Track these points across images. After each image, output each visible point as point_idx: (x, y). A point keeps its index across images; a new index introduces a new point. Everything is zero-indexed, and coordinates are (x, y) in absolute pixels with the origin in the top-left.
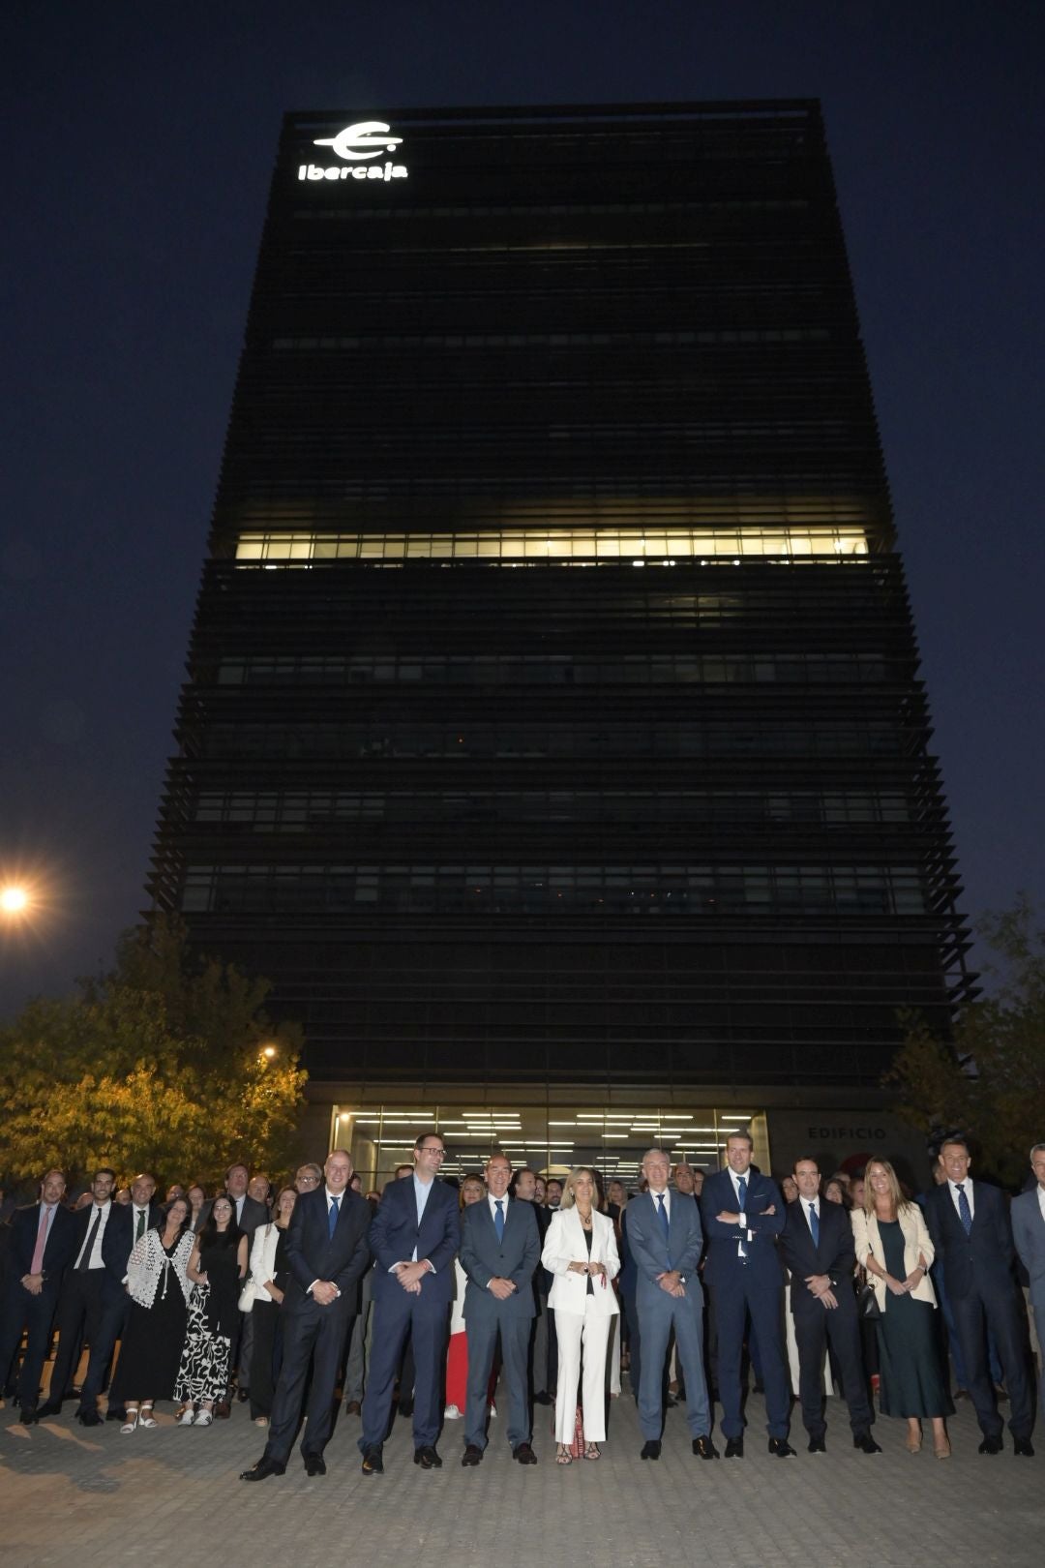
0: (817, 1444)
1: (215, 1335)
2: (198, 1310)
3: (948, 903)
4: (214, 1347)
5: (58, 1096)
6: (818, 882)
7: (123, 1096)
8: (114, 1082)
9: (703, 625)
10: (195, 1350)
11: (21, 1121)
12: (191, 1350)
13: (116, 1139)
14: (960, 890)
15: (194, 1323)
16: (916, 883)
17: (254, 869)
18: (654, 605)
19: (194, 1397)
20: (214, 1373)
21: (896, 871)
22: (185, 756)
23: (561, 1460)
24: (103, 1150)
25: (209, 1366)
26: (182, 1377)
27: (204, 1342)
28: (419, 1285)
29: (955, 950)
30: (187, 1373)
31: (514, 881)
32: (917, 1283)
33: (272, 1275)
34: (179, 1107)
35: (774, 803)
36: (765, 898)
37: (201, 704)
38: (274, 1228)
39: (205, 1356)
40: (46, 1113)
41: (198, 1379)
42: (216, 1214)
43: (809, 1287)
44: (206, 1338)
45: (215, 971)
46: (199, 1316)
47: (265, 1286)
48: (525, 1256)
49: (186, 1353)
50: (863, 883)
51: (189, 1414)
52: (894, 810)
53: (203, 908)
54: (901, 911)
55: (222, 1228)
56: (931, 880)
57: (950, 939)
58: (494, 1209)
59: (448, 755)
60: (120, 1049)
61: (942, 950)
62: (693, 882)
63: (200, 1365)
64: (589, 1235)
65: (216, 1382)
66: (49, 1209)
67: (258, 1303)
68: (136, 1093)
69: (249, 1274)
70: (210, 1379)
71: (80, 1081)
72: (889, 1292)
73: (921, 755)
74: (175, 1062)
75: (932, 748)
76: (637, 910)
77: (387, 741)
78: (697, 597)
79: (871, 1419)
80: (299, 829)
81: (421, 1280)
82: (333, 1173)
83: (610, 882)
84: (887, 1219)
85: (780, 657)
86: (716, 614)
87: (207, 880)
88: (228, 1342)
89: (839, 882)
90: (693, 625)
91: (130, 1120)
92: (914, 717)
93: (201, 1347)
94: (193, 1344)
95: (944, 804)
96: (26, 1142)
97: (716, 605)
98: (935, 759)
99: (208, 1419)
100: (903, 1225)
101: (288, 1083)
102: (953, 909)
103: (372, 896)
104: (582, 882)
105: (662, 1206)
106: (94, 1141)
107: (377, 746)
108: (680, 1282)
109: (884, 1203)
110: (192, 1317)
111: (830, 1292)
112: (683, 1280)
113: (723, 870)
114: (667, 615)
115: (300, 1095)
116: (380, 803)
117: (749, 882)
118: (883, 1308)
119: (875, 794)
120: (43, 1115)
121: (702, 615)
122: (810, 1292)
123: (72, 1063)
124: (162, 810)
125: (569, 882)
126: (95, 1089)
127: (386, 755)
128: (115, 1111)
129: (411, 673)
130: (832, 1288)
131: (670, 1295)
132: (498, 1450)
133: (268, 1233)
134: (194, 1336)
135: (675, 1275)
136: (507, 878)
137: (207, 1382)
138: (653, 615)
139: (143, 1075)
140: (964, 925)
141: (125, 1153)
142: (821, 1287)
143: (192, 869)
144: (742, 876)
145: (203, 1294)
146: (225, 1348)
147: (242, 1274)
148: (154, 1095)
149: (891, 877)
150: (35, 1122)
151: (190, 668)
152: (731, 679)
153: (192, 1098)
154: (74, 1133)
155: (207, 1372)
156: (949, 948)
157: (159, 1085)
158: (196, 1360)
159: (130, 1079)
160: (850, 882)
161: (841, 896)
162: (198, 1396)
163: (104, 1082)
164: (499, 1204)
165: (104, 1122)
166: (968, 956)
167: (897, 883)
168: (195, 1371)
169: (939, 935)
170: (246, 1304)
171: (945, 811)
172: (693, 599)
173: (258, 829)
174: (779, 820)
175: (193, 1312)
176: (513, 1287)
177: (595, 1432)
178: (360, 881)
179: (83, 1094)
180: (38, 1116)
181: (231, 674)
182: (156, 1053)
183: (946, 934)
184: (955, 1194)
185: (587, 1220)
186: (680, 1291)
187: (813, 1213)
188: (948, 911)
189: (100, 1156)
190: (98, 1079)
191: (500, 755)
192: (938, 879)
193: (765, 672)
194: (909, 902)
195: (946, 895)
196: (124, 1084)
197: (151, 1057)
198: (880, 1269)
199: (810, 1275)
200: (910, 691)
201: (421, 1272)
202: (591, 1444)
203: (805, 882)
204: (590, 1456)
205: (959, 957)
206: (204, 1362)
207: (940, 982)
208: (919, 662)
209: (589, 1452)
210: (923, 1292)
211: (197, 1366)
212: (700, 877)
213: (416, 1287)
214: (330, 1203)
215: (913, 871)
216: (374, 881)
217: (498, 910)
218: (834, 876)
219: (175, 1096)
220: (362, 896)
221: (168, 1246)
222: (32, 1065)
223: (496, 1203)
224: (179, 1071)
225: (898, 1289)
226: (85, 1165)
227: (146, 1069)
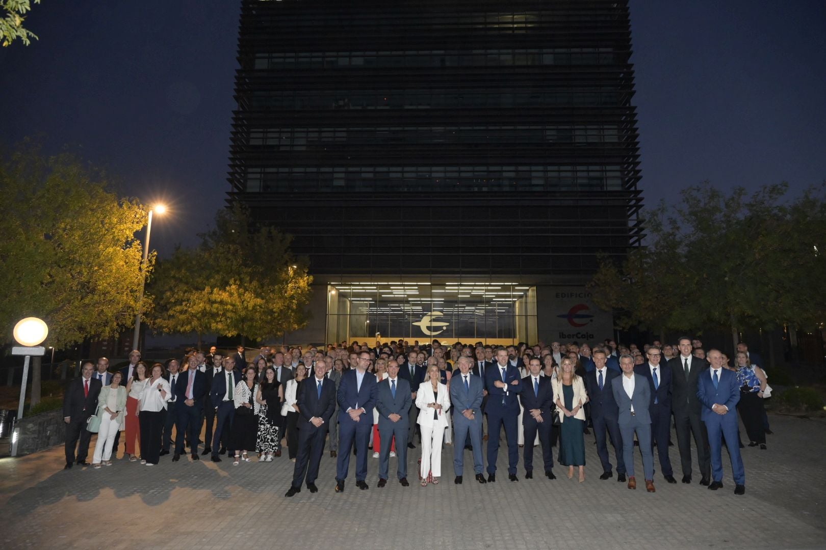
0: (529, 475)
1: (272, 426)
2: (263, 416)
3: (634, 184)
4: (272, 431)
5: (195, 296)
6: (569, 174)
7: (225, 296)
8: (220, 290)
9: (516, 32)
10: (263, 432)
11: (178, 308)
12: (261, 432)
13: (224, 315)
14: (640, 178)
15: (261, 421)
16: (618, 174)
17: (281, 170)
18: (488, 20)
19: (265, 450)
20: (272, 440)
21: (608, 168)
22: (241, 109)
23: (423, 484)
24: (218, 319)
25: (270, 438)
26: (259, 443)
27: (267, 428)
28: (359, 418)
29: (635, 208)
30: (261, 441)
31: (413, 175)
32: (577, 412)
33: (295, 401)
34: (252, 301)
35: (548, 133)
36: (541, 182)
37: (247, 80)
38: (295, 381)
39: (268, 434)
40: (190, 304)
41: (266, 443)
42: (267, 376)
43: (531, 414)
44: (268, 427)
45: (264, 230)
46: (263, 418)
47: (292, 406)
48: (405, 403)
49: (259, 433)
50: (591, 174)
51: (263, 457)
52: (611, 135)
53: (257, 190)
54: (609, 189)
55: (270, 381)
56: (626, 172)
57: (633, 202)
58: (391, 384)
59: (379, 108)
60: (221, 273)
61: (628, 208)
62: (505, 174)
63: (266, 438)
64: (436, 394)
65: (273, 444)
66: (193, 372)
67: (289, 412)
68: (231, 295)
69: (285, 400)
70: (271, 443)
71: (204, 289)
72: (565, 416)
73: (628, 105)
74: (248, 279)
75: (634, 102)
76: (476, 189)
77: (346, 100)
78: (514, 15)
79: (552, 466)
80: (304, 148)
81: (360, 416)
82: (318, 369)
83: (463, 175)
84: (568, 384)
85: (557, 50)
86: (523, 25)
87: (258, 176)
88: (277, 428)
89: (579, 174)
90: (510, 32)
91: (229, 307)
92: (626, 85)
93: (266, 431)
94: (262, 429)
95: (637, 132)
96: (183, 317)
97: (524, 20)
98: (635, 108)
99: (271, 459)
100: (574, 387)
101: (304, 282)
102: (636, 188)
103: (342, 183)
104: (449, 175)
105: (466, 381)
106: (214, 316)
107: (341, 103)
108: (472, 413)
109: (567, 376)
110: (261, 419)
111: (540, 416)
112: (474, 413)
113: (521, 168)
114: (497, 26)
115: (309, 288)
116: (344, 134)
117: (534, 174)
118: (562, 421)
119: (601, 127)
120: (188, 305)
121: (515, 26)
122: (532, 416)
123: (199, 280)
124: (232, 139)
125: (442, 175)
126: (211, 293)
127: (346, 108)
128: (222, 302)
129: (358, 61)
130: (541, 414)
131: (468, 419)
132: (393, 481)
133: (292, 383)
134: (262, 426)
135: (470, 411)
136: (410, 173)
137: (270, 444)
138: (489, 26)
139: (233, 287)
140: (640, 196)
141: (229, 321)
142: (536, 414)
143: (250, 170)
144: (531, 171)
145: (265, 409)
146: (276, 431)
147: (281, 400)
148: (240, 295)
149: (606, 171)
150: (185, 308)
151: (239, 60)
152: (529, 63)
153: (258, 295)
154: (204, 313)
155: (269, 441)
156: (631, 207)
157: (241, 290)
158: (264, 436)
159: (228, 288)
160: (585, 174)
161: (579, 181)
162: (267, 450)
163: (215, 290)
164: (393, 381)
165: (217, 309)
166: (640, 211)
167: (609, 174)
168: (265, 440)
169: (627, 201)
170: (284, 413)
171: (637, 136)
172: (511, 16)
173: (282, 149)
174: (551, 141)
175: (261, 417)
176: (400, 417)
177: (437, 473)
178: (336, 175)
179: (206, 295)
180: (186, 305)
181: (261, 64)
182: (239, 274)
183: (631, 200)
184: (598, 374)
185: (436, 387)
186: (472, 417)
187: (536, 382)
188: (633, 189)
189: (217, 322)
190: (212, 288)
191: (407, 107)
192: (629, 172)
193: (548, 60)
194: (614, 184)
195: (633, 180)
196: (225, 290)
197: (237, 277)
198: (562, 405)
199: (532, 409)
200: (625, 70)
201: (359, 413)
202: (435, 477)
203: (563, 174)
204: (435, 482)
205: (636, 211)
206: (268, 436)
207: (625, 224)
208: (631, 53)
209: (434, 481)
210: (580, 415)
211: (265, 438)
212: (508, 172)
213: (358, 419)
214: (318, 383)
215: (618, 168)
216: (342, 175)
217: (406, 190)
218: (577, 171)
219: (249, 295)
220: (336, 183)
221: (251, 388)
222: (180, 280)
223: (392, 381)
224: (251, 282)
225: (569, 414)
226: (210, 327)
227: (235, 284)
